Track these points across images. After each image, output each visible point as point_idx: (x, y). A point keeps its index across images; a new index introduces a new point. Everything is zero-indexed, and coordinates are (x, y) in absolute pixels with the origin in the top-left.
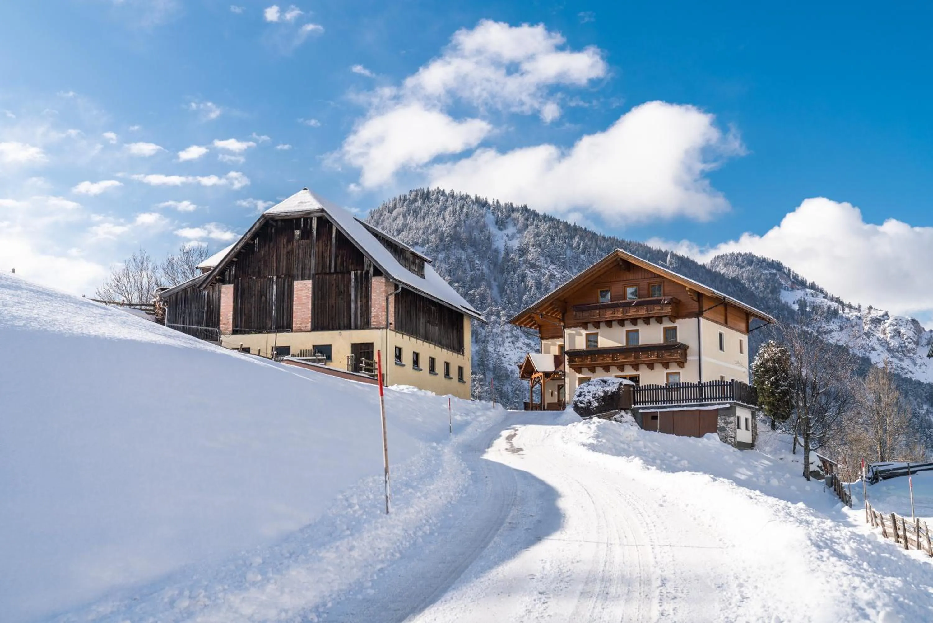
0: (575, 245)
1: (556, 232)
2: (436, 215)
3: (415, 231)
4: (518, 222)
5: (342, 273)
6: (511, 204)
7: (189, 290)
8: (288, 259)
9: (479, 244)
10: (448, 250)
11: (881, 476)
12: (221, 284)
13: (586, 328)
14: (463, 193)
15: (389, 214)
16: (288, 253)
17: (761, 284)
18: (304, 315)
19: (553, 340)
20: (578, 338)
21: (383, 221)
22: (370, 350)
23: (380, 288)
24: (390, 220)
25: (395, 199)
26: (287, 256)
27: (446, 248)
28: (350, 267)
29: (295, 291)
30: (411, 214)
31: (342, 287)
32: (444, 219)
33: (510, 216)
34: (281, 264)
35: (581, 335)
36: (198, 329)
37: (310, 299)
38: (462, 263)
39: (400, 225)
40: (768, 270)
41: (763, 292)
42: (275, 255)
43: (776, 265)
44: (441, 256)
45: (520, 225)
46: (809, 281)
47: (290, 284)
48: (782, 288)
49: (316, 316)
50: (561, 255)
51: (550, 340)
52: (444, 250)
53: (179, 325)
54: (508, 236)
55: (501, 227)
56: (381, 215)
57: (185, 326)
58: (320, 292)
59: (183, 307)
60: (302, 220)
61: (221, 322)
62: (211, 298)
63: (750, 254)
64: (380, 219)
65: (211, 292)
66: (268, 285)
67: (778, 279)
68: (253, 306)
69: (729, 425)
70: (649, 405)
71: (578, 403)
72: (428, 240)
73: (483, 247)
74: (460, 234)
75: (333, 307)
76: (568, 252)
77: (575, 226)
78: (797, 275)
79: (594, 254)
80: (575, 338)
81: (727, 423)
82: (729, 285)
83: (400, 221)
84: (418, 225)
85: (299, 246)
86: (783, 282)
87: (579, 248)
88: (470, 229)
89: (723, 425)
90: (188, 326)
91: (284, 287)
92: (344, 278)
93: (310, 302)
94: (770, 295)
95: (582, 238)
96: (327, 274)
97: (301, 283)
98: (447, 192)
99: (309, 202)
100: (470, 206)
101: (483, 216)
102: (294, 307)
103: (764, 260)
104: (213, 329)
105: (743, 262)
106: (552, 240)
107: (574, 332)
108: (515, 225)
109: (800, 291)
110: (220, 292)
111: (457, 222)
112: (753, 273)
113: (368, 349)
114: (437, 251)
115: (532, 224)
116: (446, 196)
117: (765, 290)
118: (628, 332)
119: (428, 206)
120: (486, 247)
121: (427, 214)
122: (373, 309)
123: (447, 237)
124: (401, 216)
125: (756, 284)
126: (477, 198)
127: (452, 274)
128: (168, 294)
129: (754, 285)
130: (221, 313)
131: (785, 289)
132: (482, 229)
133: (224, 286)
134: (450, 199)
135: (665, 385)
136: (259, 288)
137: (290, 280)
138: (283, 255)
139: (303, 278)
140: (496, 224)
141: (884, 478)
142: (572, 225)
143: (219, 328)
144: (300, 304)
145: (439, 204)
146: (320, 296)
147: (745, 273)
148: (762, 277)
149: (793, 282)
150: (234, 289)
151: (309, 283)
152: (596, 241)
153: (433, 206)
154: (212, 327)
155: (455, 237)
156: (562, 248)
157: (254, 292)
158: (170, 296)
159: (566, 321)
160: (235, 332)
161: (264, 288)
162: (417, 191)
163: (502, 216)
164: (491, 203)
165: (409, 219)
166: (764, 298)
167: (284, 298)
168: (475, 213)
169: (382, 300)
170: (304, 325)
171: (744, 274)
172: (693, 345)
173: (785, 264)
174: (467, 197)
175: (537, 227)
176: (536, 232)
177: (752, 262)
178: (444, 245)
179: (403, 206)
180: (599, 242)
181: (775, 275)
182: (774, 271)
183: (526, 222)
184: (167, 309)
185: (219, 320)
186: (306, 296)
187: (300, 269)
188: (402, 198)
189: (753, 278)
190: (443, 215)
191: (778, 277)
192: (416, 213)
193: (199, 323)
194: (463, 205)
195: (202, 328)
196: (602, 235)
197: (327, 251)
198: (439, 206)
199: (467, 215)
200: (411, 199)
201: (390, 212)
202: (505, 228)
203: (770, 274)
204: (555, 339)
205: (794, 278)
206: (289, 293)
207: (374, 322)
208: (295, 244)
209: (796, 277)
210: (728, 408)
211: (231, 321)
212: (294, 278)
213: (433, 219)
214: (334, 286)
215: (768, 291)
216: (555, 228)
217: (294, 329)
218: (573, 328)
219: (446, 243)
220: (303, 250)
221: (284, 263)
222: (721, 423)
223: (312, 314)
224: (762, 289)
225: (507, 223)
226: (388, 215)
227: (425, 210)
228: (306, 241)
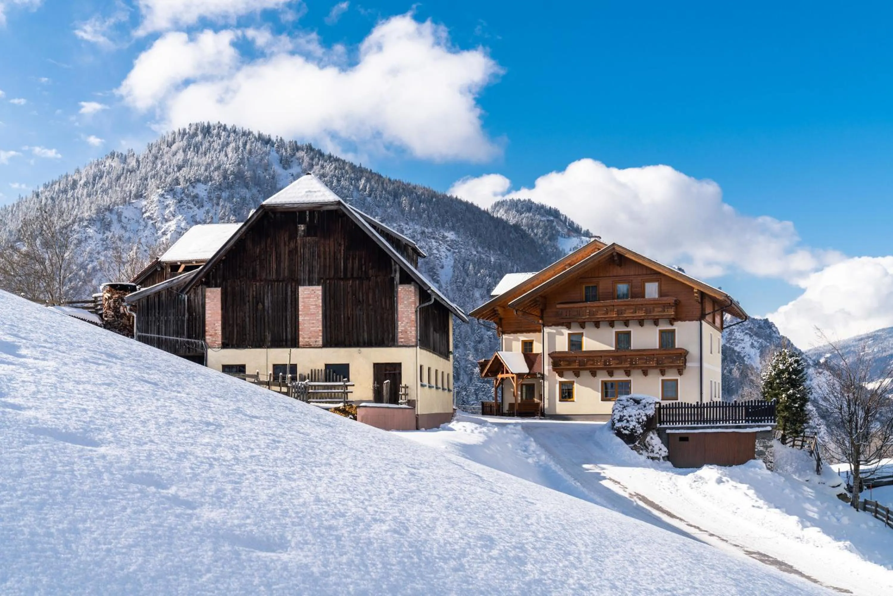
0: (361, 187)
1: (342, 174)
2: (218, 150)
3: (196, 168)
4: (303, 161)
5: (359, 278)
6: (296, 142)
7: (164, 292)
8: (291, 260)
9: (264, 184)
10: (232, 188)
11: (866, 485)
12: (205, 286)
13: (569, 327)
14: (246, 128)
15: (168, 148)
16: (290, 252)
17: (540, 231)
18: (313, 327)
19: (515, 335)
20: (558, 338)
21: (162, 155)
22: (397, 371)
23: (409, 299)
24: (170, 155)
25: (174, 133)
26: (289, 256)
27: (230, 186)
28: (370, 271)
29: (300, 300)
30: (191, 149)
31: (361, 295)
32: (226, 155)
33: (294, 154)
34: (282, 265)
35: (562, 334)
36: (177, 341)
37: (320, 309)
38: (247, 202)
39: (181, 160)
40: (545, 217)
41: (542, 238)
42: (274, 254)
43: (553, 212)
44: (225, 195)
45: (305, 164)
46: (584, 229)
47: (293, 290)
48: (559, 235)
49: (328, 330)
50: (347, 197)
51: (512, 335)
52: (228, 188)
53: (153, 335)
54: (292, 175)
55: (286, 166)
56: (160, 149)
57: (160, 336)
58: (332, 301)
59: (157, 314)
60: (308, 213)
61: (207, 333)
62: (193, 304)
63: (529, 200)
64: (158, 153)
65: (192, 296)
66: (266, 290)
67: (555, 227)
68: (247, 315)
69: (769, 449)
70: (677, 425)
71: (622, 430)
72: (211, 177)
73: (267, 186)
74: (244, 172)
75: (349, 319)
76: (355, 194)
77: (360, 167)
78: (573, 222)
79: (381, 197)
80: (555, 337)
81: (767, 447)
82: (510, 232)
83: (180, 156)
84: (200, 161)
85: (304, 245)
86: (560, 229)
87: (365, 191)
88: (254, 168)
89: (761, 448)
90: (164, 337)
91: (286, 294)
92: (362, 284)
93: (321, 312)
94: (548, 242)
95: (368, 180)
96: (342, 279)
97: (309, 289)
98: (229, 127)
99: (319, 191)
100: (252, 143)
101: (268, 154)
102: (301, 318)
103: (542, 207)
104: (197, 341)
105: (523, 208)
106: (339, 181)
107: (554, 331)
108: (300, 164)
109: (576, 239)
110: (204, 297)
111: (241, 159)
112: (532, 220)
113: (395, 370)
114: (220, 189)
115: (317, 164)
116: (228, 130)
117: (543, 237)
118: (618, 334)
119: (209, 141)
120: (271, 187)
121: (208, 149)
122: (399, 323)
123: (231, 174)
124: (181, 151)
125: (535, 231)
126: (260, 135)
127: (237, 214)
128: (137, 298)
129: (533, 231)
130: (207, 323)
131: (562, 236)
132: (267, 167)
133: (208, 290)
134: (232, 135)
135: (696, 404)
136: (255, 293)
137: (294, 284)
138: (285, 254)
139: (311, 284)
140: (281, 162)
141: (869, 487)
142: (358, 166)
143: (205, 340)
144: (308, 314)
145: (220, 139)
146: (332, 306)
147: (524, 219)
148: (541, 224)
149: (569, 229)
150: (222, 294)
151: (318, 290)
152: (383, 184)
153: (214, 141)
154: (196, 339)
155: (239, 175)
156: (349, 190)
157: (247, 299)
158: (139, 300)
159: (545, 319)
160: (225, 345)
161: (260, 294)
162: (197, 125)
163: (286, 154)
164: (275, 141)
165: (190, 154)
166: (543, 244)
167: (286, 307)
168: (259, 151)
169: (412, 313)
170: (313, 340)
171: (524, 221)
172: (694, 350)
173: (562, 212)
174: (250, 133)
175: (322, 167)
176: (321, 173)
177: (531, 208)
178: (228, 183)
179: (182, 140)
180: (385, 185)
181: (552, 221)
182: (552, 218)
183: (311, 161)
184: (135, 315)
185: (204, 331)
186: (316, 305)
187: (307, 273)
188: (182, 131)
189: (532, 224)
190: (226, 152)
191: (555, 223)
192: (197, 148)
193: (178, 334)
194: (246, 142)
195: (182, 339)
196: (388, 177)
197: (340, 252)
198: (220, 142)
199: (250, 152)
200: (191, 133)
201: (170, 145)
202: (290, 167)
203: (548, 221)
204: (518, 334)
205: (570, 225)
206: (293, 300)
207: (402, 338)
208: (299, 241)
209: (572, 224)
210: (769, 431)
211: (219, 332)
212: (299, 283)
213: (215, 155)
214: (351, 293)
215: (546, 237)
216: (341, 169)
217: (300, 344)
218: (553, 327)
219: (230, 181)
220: (309, 249)
221: (285, 264)
222: (759, 447)
223: (323, 327)
224: (541, 236)
225: (292, 161)
226: (166, 149)
227: (206, 145)
228: (314, 238)
